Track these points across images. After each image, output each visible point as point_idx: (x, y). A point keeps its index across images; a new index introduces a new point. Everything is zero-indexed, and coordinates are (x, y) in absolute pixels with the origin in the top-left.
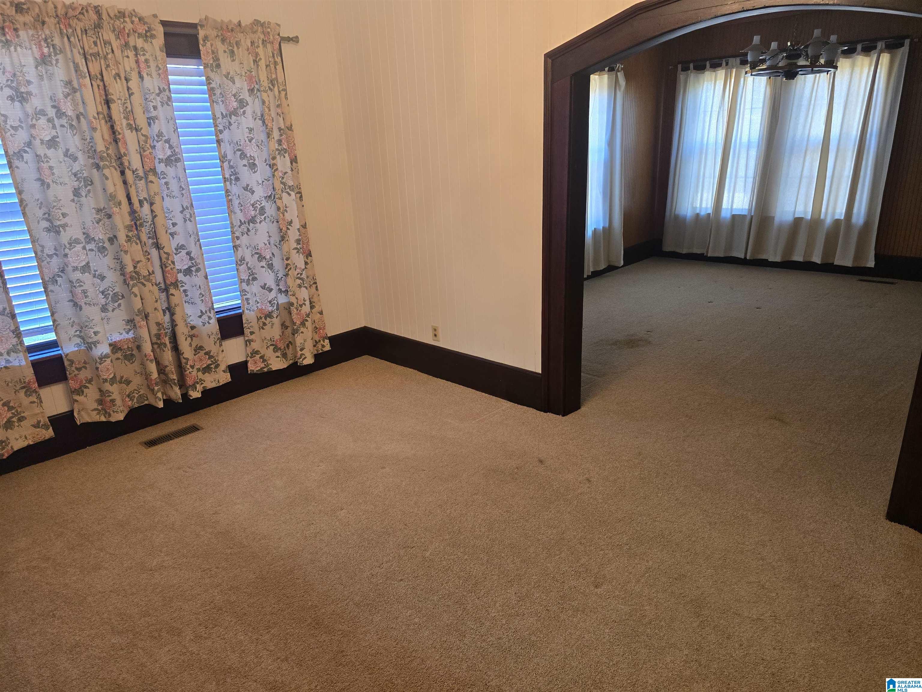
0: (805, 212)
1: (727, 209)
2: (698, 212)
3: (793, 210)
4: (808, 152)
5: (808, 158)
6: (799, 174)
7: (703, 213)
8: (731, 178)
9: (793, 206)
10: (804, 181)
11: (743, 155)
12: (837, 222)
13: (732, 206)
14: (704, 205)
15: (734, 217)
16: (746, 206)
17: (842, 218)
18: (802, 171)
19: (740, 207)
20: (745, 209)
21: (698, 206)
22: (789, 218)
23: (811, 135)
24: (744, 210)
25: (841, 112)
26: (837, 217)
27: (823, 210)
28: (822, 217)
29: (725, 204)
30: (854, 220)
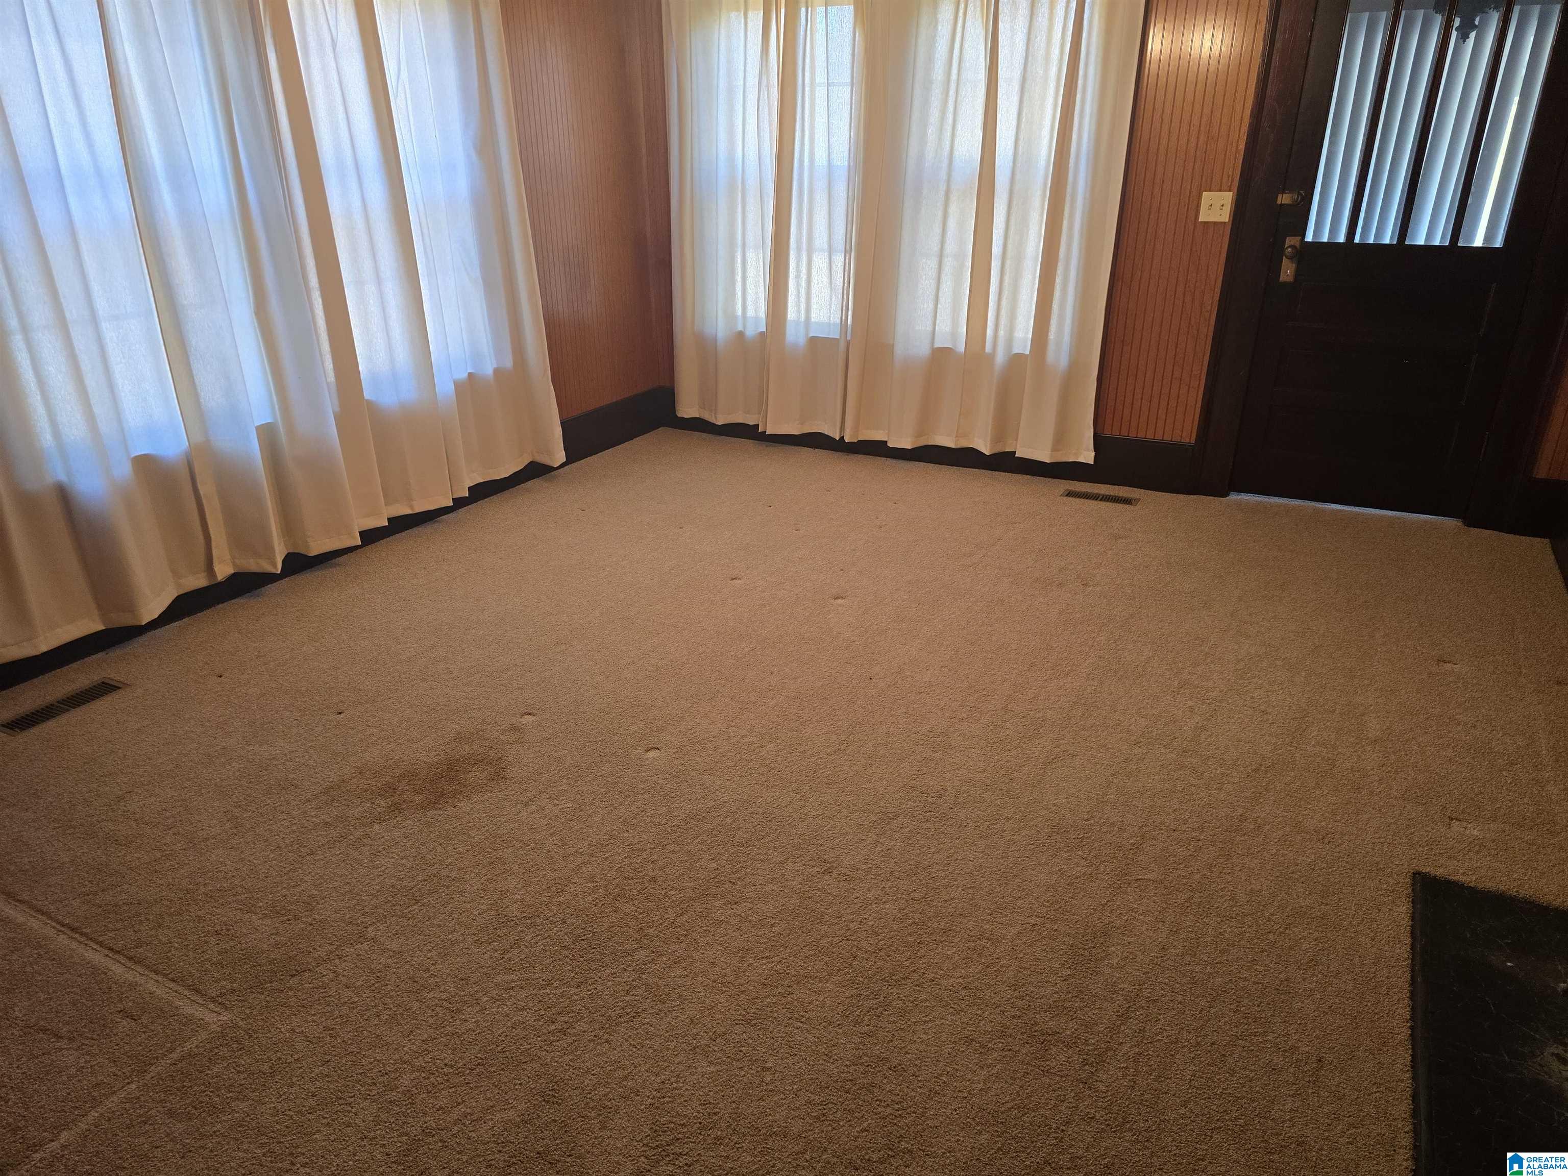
0: (954, 335)
1: (797, 323)
2: (740, 328)
3: (929, 328)
4: (954, 198)
5: (953, 209)
6: (936, 248)
7: (751, 332)
8: (799, 249)
9: (929, 323)
10: (948, 263)
11: (821, 198)
12: (1016, 360)
13: (808, 317)
14: (750, 313)
15: (814, 341)
16: (836, 318)
17: (1027, 352)
18: (943, 243)
19: (824, 319)
20: (834, 324)
21: (739, 312)
22: (922, 349)
23: (956, 153)
24: (832, 327)
25: (1015, 99)
26: (1016, 350)
27: (989, 331)
28: (988, 348)
29: (792, 313)
30: (1051, 355)
